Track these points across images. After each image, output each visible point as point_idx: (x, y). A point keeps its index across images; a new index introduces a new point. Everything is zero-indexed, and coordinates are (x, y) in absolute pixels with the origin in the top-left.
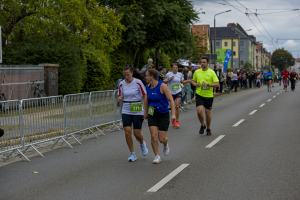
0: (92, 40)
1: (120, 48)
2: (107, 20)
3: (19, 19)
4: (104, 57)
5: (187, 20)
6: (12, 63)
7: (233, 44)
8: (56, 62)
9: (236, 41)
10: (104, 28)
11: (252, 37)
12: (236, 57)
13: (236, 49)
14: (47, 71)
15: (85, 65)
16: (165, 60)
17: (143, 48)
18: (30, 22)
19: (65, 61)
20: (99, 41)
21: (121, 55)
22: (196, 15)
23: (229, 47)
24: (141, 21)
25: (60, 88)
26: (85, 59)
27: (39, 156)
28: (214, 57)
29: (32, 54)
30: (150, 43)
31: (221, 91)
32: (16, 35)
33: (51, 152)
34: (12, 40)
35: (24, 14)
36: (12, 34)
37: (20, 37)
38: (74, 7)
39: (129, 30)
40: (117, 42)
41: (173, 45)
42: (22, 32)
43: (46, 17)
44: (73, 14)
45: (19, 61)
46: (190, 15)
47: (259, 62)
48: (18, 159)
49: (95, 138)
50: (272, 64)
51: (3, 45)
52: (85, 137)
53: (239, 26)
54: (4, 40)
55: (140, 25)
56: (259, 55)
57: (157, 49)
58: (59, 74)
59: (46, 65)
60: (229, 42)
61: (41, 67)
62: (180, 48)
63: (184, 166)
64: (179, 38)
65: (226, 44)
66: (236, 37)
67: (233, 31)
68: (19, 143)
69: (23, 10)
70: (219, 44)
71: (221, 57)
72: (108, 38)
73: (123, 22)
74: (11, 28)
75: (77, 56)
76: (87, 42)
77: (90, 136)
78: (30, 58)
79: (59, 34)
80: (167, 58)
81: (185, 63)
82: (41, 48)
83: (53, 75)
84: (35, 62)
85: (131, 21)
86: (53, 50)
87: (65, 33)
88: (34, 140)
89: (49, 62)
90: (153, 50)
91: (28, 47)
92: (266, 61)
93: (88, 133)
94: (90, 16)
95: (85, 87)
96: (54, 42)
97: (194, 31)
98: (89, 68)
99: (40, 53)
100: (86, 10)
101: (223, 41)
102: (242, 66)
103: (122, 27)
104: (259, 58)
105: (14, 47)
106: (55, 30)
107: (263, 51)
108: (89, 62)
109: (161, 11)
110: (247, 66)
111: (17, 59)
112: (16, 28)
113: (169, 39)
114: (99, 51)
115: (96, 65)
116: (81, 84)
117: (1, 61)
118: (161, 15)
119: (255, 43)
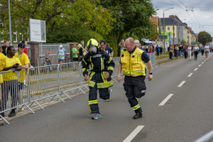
8: (76, 41)
9: (175, 27)
11: (186, 24)
12: (175, 37)
17: (122, 32)
22: (155, 12)
24: (121, 16)
29: (61, 37)
30: (127, 29)
35: (56, 13)
41: (140, 30)
43: (69, 14)
45: (54, 41)
46: (151, 12)
47: (190, 40)
53: (176, 17)
55: (121, 19)
56: (190, 35)
57: (131, 33)
59: (71, 43)
60: (171, 27)
61: (68, 44)
62: (145, 32)
64: (145, 25)
65: (169, 29)
66: (175, 24)
67: (173, 20)
70: (164, 29)
72: (105, 26)
78: (60, 39)
81: (147, 41)
82: (67, 33)
84: (64, 42)
86: (74, 34)
89: (72, 41)
90: (129, 33)
91: (59, 33)
92: (195, 39)
99: (67, 36)
101: (167, 27)
103: (113, 20)
104: (190, 37)
107: (192, 33)
109: (134, 9)
110: (183, 42)
117: (45, 41)
118: (134, 12)
119: (186, 28)
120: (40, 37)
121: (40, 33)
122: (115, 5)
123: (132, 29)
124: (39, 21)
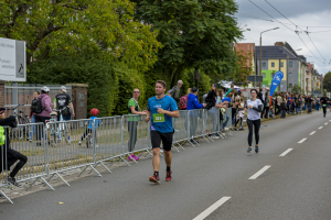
0: (125, 58)
1: (156, 67)
2: (141, 37)
3: (46, 34)
4: (138, 77)
5: (230, 38)
6: (36, 83)
7: (281, 65)
8: (85, 82)
9: (284, 62)
10: (139, 45)
11: (302, 58)
12: (284, 79)
13: (284, 70)
14: (75, 92)
15: (116, 86)
16: (204, 81)
17: (181, 67)
18: (57, 37)
19: (95, 80)
20: (133, 60)
21: (156, 76)
22: (240, 33)
23: (276, 68)
24: (179, 39)
25: (88, 111)
26: (117, 79)
27: (65, 185)
28: (260, 79)
29: (59, 73)
30: (189, 62)
31: (266, 117)
32: (41, 51)
33: (78, 181)
34: (37, 58)
35: (51, 28)
36: (38, 50)
37: (46, 53)
38: (106, 21)
39: (166, 48)
40: (152, 60)
41: (212, 64)
42: (48, 48)
43: (75, 32)
44: (105, 29)
45: (45, 80)
46: (233, 33)
47: (310, 85)
48: (42, 188)
49: (127, 166)
50: (324, 87)
51: (28, 63)
52: (115, 165)
53: (287, 45)
54: (28, 56)
55: (178, 42)
56: (310, 77)
57: (196, 69)
58: (88, 95)
59: (74, 84)
60: (277, 62)
61: (69, 87)
62: (221, 68)
63: (224, 199)
64: (221, 57)
65: (273, 65)
66: (284, 57)
67: (281, 51)
68: (44, 170)
69: (50, 25)
70: (265, 65)
71: (268, 79)
72: (142, 56)
73: (160, 38)
74: (36, 44)
75: (108, 75)
76: (120, 59)
77: (121, 164)
78: (56, 77)
79: (88, 51)
80: (206, 79)
81: (227, 85)
82: (70, 66)
83: (82, 96)
84: (63, 83)
85: (168, 37)
86: (82, 68)
87: (95, 51)
88: (60, 167)
89: (77, 81)
90: (192, 70)
91: (55, 64)
92: (318, 84)
93: (119, 160)
94: (123, 32)
95: (116, 110)
96: (83, 59)
97: (238, 50)
98: (121, 89)
99: (68, 71)
100: (119, 26)
101: (270, 62)
102: (290, 90)
103: (159, 44)
104: (310, 81)
105: (39, 64)
106: (84, 47)
107: (314, 73)
108: (121, 82)
109: (201, 28)
110: (296, 89)
111: (43, 78)
112: (43, 44)
113: (209, 58)
114: (132, 70)
115: (129, 86)
116: (112, 106)
117: (24, 80)
118: (201, 32)
119: (304, 64)
120: (14, 72)
121: (14, 63)
122: (168, 18)
123: (198, 63)
124: (13, 42)
